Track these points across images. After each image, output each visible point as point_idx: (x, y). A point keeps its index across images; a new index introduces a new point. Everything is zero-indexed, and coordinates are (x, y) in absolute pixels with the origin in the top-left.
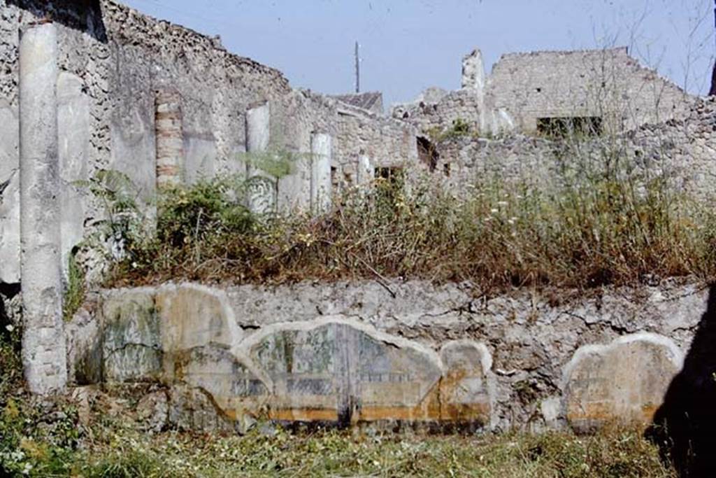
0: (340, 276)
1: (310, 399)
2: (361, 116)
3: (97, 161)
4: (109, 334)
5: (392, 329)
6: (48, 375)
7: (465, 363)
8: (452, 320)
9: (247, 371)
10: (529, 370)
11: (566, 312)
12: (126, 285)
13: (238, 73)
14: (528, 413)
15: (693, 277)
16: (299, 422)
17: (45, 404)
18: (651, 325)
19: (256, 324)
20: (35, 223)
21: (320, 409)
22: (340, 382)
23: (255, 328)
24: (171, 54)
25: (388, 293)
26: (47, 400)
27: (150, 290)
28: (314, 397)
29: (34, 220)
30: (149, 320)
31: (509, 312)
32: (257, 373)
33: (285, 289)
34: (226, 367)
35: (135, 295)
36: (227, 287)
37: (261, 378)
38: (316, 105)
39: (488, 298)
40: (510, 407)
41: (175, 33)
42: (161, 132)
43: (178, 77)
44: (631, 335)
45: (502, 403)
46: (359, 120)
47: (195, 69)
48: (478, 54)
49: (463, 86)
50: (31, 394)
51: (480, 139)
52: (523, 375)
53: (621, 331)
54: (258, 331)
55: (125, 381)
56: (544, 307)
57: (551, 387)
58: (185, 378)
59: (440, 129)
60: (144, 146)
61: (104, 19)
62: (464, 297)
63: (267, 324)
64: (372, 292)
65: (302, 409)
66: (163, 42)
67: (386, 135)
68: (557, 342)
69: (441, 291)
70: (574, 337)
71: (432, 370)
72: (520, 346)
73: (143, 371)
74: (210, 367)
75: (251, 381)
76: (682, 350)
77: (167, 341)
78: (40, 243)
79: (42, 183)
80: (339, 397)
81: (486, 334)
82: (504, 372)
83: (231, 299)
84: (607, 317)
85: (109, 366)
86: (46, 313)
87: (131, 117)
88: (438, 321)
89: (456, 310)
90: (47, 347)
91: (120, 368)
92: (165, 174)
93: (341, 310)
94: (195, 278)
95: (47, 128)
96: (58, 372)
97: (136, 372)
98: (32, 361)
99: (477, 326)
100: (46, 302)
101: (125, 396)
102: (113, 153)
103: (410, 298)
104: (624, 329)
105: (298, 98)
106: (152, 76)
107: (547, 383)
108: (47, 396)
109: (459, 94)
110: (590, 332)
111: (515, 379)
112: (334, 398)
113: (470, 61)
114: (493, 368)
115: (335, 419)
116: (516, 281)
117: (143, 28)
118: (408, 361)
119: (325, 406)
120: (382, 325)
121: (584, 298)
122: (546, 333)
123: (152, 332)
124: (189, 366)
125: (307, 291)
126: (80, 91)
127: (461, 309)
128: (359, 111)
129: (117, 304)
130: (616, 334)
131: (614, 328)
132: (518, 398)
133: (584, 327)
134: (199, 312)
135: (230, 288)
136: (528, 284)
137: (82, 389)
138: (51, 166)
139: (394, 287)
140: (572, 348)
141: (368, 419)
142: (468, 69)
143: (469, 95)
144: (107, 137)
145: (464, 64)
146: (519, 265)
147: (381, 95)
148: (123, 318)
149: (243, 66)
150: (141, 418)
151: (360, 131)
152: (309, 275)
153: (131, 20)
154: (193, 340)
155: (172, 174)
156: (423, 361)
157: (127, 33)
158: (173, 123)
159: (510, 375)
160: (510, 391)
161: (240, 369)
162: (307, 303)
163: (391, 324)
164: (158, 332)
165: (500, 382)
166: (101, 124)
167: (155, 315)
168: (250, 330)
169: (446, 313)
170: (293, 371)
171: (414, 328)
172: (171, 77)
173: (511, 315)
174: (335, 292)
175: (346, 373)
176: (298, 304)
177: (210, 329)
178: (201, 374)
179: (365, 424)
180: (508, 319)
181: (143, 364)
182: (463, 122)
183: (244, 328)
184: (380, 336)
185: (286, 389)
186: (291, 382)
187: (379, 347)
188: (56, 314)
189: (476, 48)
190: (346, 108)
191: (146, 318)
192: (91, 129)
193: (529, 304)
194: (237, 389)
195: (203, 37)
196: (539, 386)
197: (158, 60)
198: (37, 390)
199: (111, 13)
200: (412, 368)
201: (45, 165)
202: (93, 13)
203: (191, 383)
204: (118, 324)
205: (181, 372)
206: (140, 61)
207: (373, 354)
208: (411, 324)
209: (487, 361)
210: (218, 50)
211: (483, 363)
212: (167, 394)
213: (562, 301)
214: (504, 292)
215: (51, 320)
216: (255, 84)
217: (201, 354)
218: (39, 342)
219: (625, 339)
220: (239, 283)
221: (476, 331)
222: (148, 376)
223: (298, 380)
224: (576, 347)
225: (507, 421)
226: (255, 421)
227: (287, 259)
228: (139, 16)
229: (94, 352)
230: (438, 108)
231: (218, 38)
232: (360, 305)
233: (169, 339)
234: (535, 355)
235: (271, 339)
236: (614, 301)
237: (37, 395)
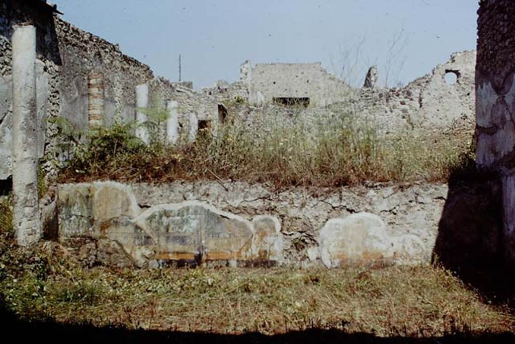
0: (196, 178)
1: (178, 247)
2: (189, 93)
3: (52, 111)
4: (62, 210)
5: (226, 208)
6: (29, 235)
7: (266, 228)
8: (259, 204)
9: (143, 231)
10: (301, 232)
11: (322, 201)
12: (72, 182)
13: (127, 66)
14: (300, 256)
15: (391, 182)
16: (172, 260)
17: (27, 252)
18: (368, 208)
19: (148, 205)
20: (22, 144)
21: (184, 253)
22: (196, 238)
23: (148, 207)
24: (93, 52)
25: (223, 188)
26: (28, 250)
27: (86, 185)
28: (181, 246)
29: (22, 143)
30: (86, 202)
31: (291, 200)
32: (149, 232)
33: (166, 186)
34: (131, 229)
35: (78, 188)
36: (132, 183)
37: (151, 236)
38: (166, 86)
39: (279, 193)
40: (290, 253)
41: (95, 40)
42: (92, 95)
43: (96, 65)
44: (357, 214)
45: (286, 250)
46: (187, 95)
47: (105, 62)
48: (249, 62)
49: (241, 79)
50: (18, 247)
51: (251, 107)
52: (298, 235)
53: (351, 211)
54: (150, 209)
55: (71, 237)
56: (310, 198)
57: (313, 242)
58: (106, 235)
59: (228, 101)
60: (78, 103)
61: (56, 29)
62: (266, 192)
63: (155, 205)
64: (215, 188)
65: (174, 253)
66: (88, 46)
67: (202, 103)
68: (317, 217)
69: (253, 187)
70: (326, 214)
71: (248, 231)
72: (296, 219)
73: (82, 231)
74: (122, 229)
75: (145, 237)
76: (385, 223)
77: (97, 214)
78: (26, 157)
79: (27, 121)
80: (195, 246)
81: (278, 212)
82: (287, 233)
83: (134, 190)
84: (344, 204)
85: (61, 228)
86: (28, 199)
87: (71, 87)
88: (251, 204)
89: (261, 198)
90: (29, 219)
91: (69, 229)
92: (94, 119)
93: (197, 197)
94: (114, 178)
95: (29, 88)
96: (35, 233)
97: (78, 231)
98: (19, 227)
99: (273, 207)
100: (29, 192)
101: (72, 246)
102: (61, 106)
103: (235, 191)
104: (353, 211)
105: (157, 82)
106: (83, 63)
107: (311, 239)
108: (28, 247)
109: (239, 83)
110: (335, 211)
111: (293, 237)
112: (192, 246)
113: (245, 65)
114: (281, 231)
115: (193, 258)
116: (294, 183)
117: (78, 36)
118: (234, 227)
119: (187, 251)
120: (220, 206)
121: (332, 193)
122: (310, 212)
123: (88, 209)
124: (109, 228)
125: (178, 187)
126: (43, 70)
127: (264, 198)
128: (188, 90)
129: (67, 193)
130: (349, 213)
131: (348, 210)
132: (295, 247)
133: (331, 209)
134: (115, 197)
135: (133, 184)
136: (300, 184)
137: (49, 242)
138: (32, 111)
139: (227, 185)
140: (324, 220)
141: (211, 259)
142: (244, 70)
143: (244, 83)
144: (58, 97)
145: (242, 67)
146: (295, 174)
147: (192, 83)
148: (70, 200)
149: (130, 62)
150: (82, 259)
151: (188, 100)
152: (180, 177)
153: (71, 31)
154: (111, 213)
155: (98, 119)
156: (243, 226)
157: (69, 38)
158: (99, 90)
159: (290, 235)
160: (290, 244)
161: (139, 230)
162: (178, 193)
163: (225, 205)
164: (91, 208)
165: (286, 239)
166: (54, 90)
167: (90, 199)
168: (145, 208)
169: (256, 200)
170: (169, 231)
171: (237, 208)
172: (93, 65)
173: (291, 202)
174: (194, 187)
175: (200, 233)
176: (173, 194)
177: (122, 207)
178: (116, 233)
179: (210, 262)
180: (289, 204)
181: (82, 227)
182: (240, 98)
183: (141, 207)
184: (219, 212)
185: (165, 242)
186: (168, 238)
187: (218, 218)
188: (34, 199)
189: (248, 59)
190: (181, 88)
191: (84, 201)
192: (49, 92)
193: (302, 196)
194: (137, 242)
195: (110, 44)
196: (306, 241)
197: (86, 56)
198: (23, 245)
199: (60, 26)
200: (237, 230)
201: (29, 111)
202: (50, 25)
203: (111, 238)
204: (68, 204)
205: (104, 232)
206: (76, 55)
207: (215, 223)
208: (236, 206)
209: (278, 226)
210: (117, 52)
211: (276, 228)
212: (96, 244)
213: (319, 194)
214: (288, 189)
215: (32, 203)
216: (136, 73)
217: (116, 222)
218: (24, 215)
219: (354, 215)
220: (139, 181)
221: (272, 210)
222: (84, 234)
223: (172, 236)
224: (327, 220)
225: (289, 260)
226: (147, 259)
227: (167, 168)
228: (75, 29)
229: (53, 220)
230: (228, 90)
231: (118, 45)
232: (208, 195)
233: (98, 213)
234: (305, 224)
235: (157, 214)
236: (349, 196)
237: (22, 247)
